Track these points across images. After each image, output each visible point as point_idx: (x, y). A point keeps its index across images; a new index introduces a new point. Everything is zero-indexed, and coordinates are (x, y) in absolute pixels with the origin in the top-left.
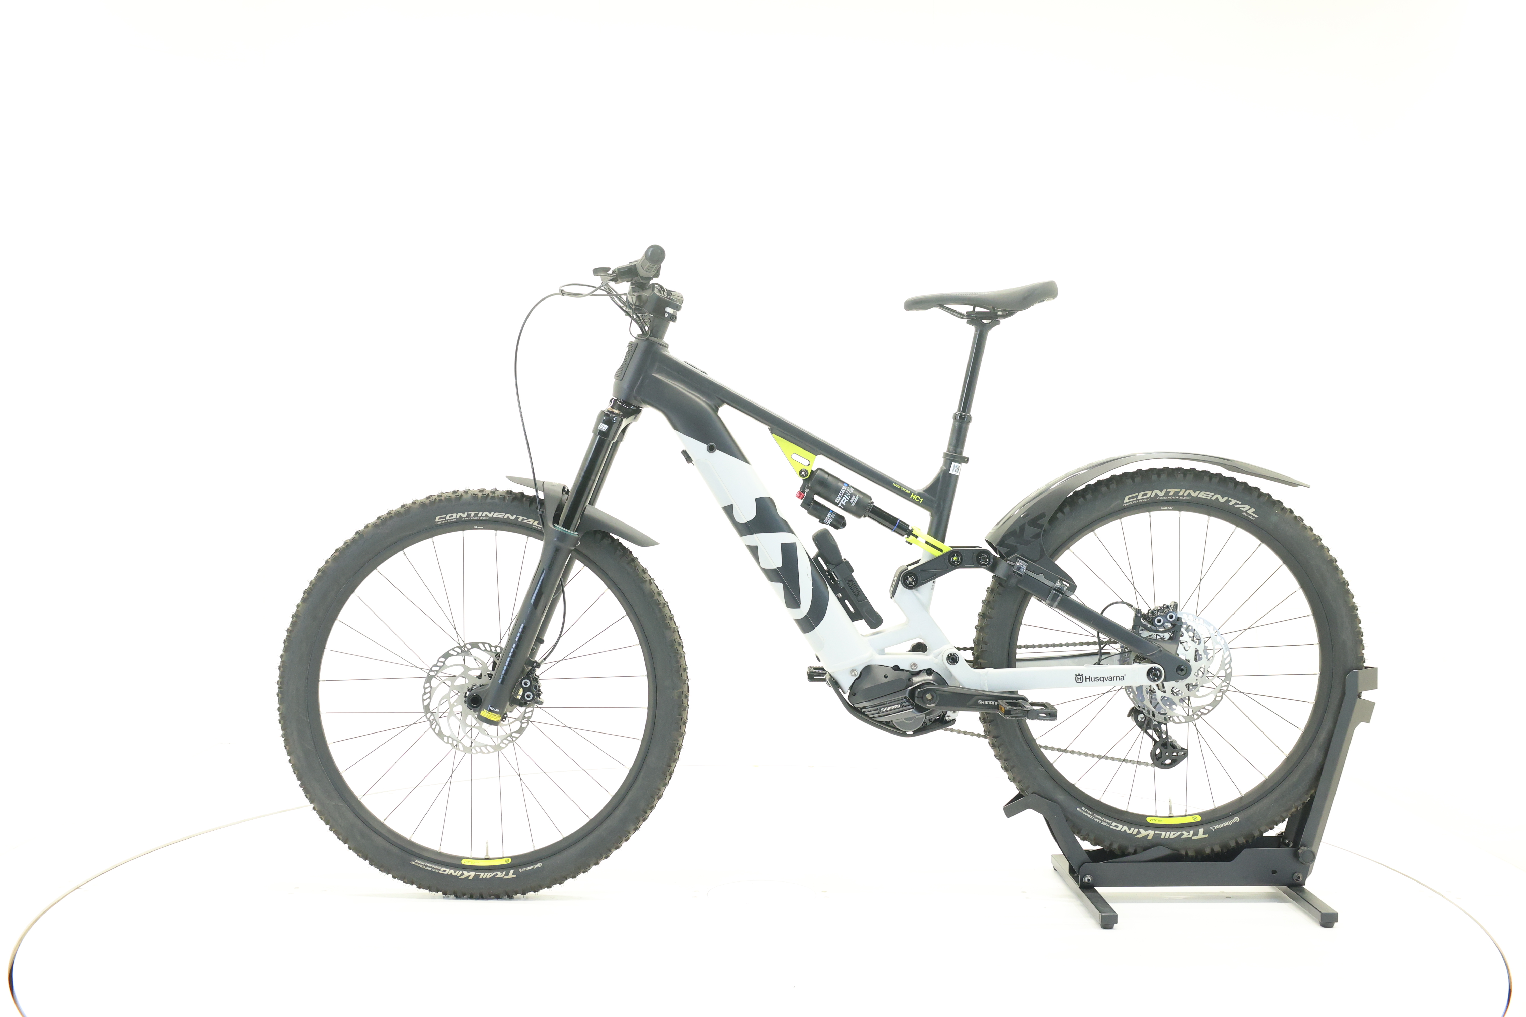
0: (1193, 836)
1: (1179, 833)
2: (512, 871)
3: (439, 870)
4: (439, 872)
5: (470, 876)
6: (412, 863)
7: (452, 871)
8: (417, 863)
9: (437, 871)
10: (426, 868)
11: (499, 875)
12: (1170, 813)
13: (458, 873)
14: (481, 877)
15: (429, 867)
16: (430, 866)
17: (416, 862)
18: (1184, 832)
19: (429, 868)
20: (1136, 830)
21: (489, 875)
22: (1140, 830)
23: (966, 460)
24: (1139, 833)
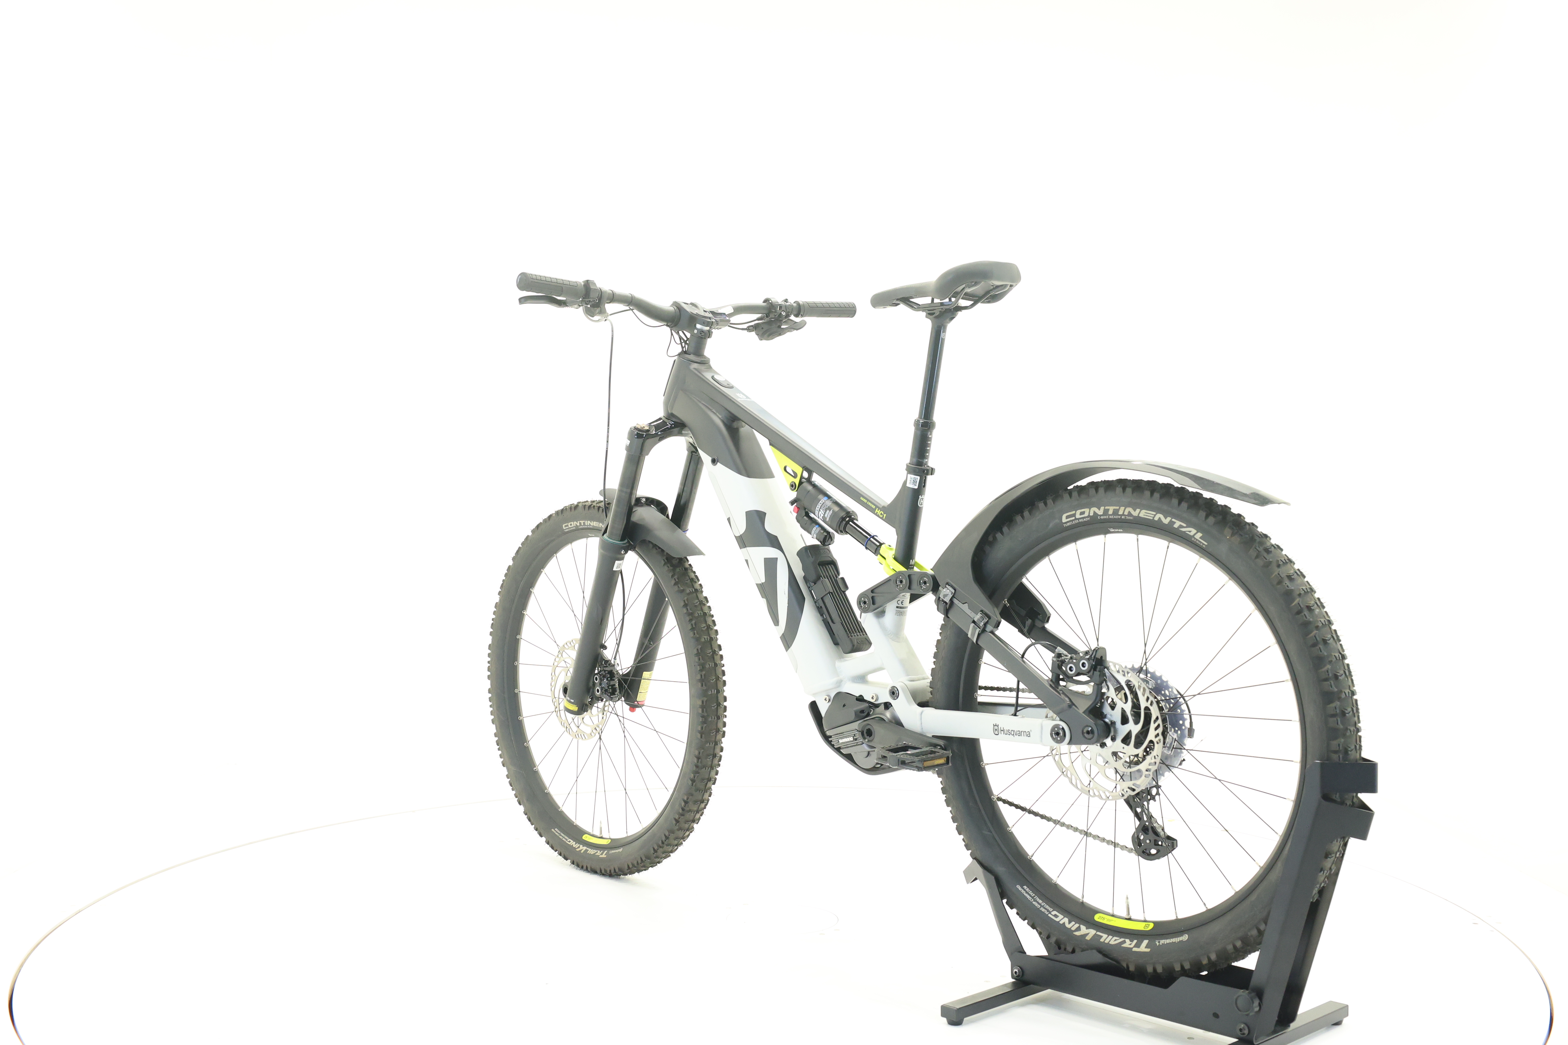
0: (1134, 947)
1: (1122, 939)
4: (567, 842)
6: (553, 830)
7: (574, 843)
8: (556, 831)
9: (566, 840)
10: (560, 837)
11: (598, 853)
12: (1126, 914)
13: (576, 846)
14: (590, 851)
15: (562, 835)
18: (1128, 941)
20: (1077, 925)
21: (593, 852)
22: (1081, 926)
23: (930, 472)
24: (1078, 929)
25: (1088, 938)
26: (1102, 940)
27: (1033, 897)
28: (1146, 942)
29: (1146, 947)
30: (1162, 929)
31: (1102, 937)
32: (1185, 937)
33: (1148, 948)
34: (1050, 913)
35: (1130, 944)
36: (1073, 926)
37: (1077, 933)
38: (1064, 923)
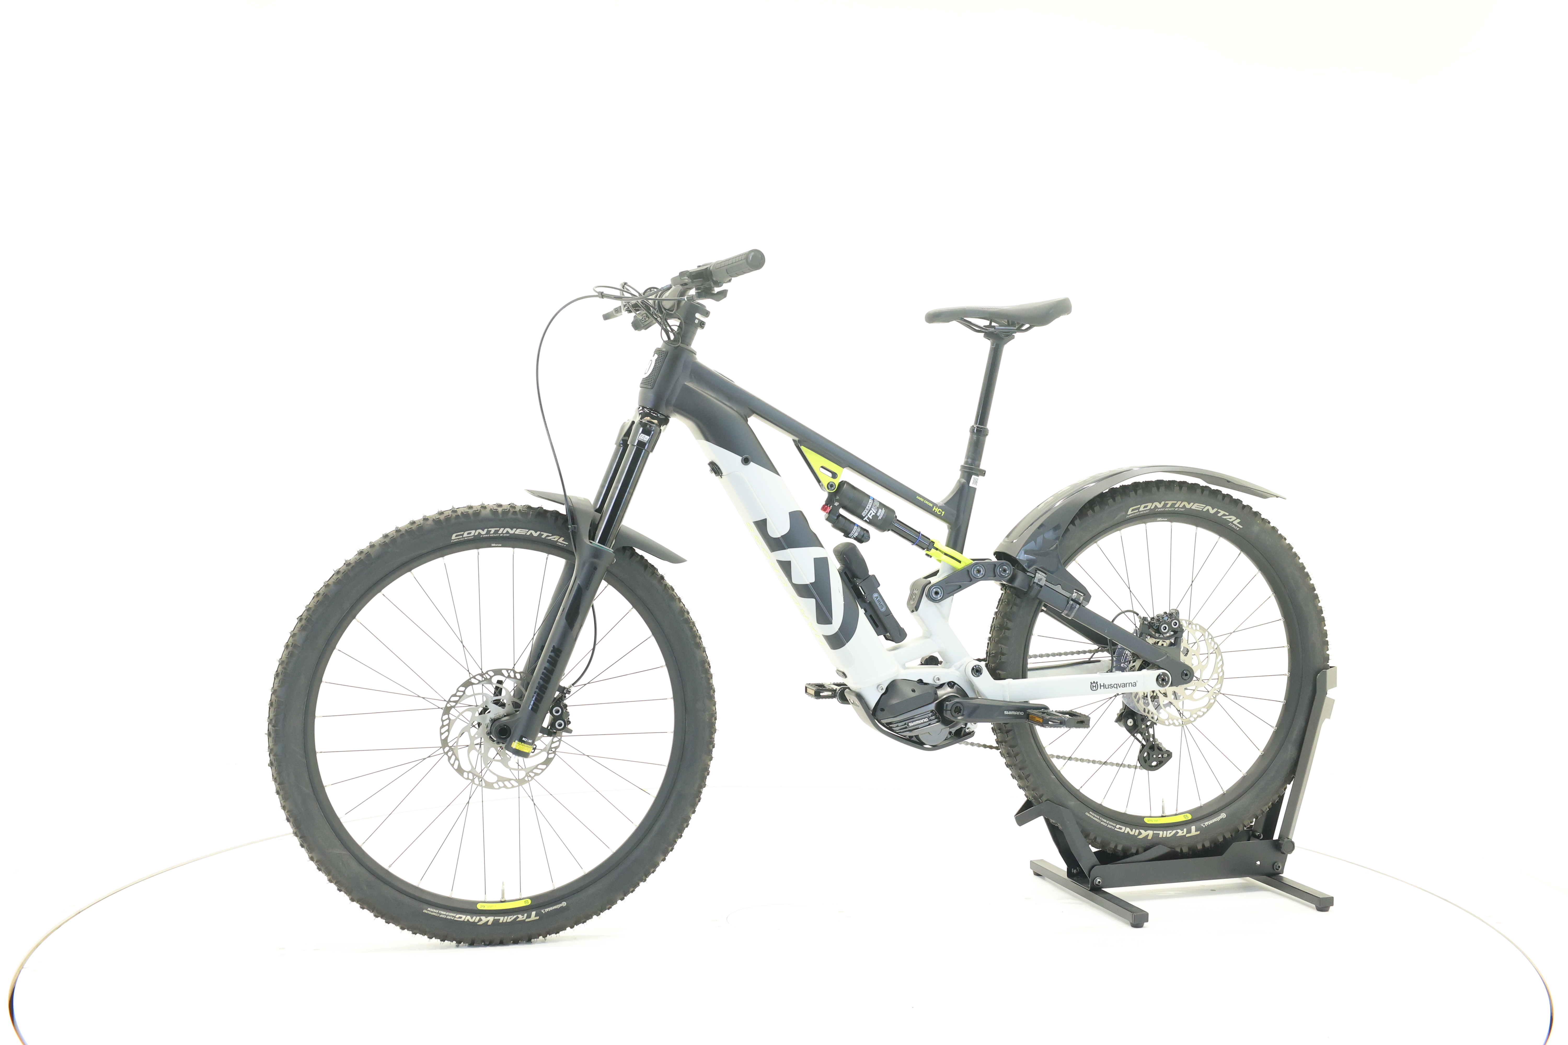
1: (1174, 832)
2: (534, 913)
3: (455, 917)
4: (455, 919)
5: (488, 921)
6: (425, 911)
7: (469, 917)
8: (430, 911)
9: (453, 918)
10: (441, 916)
11: (521, 917)
12: (1163, 813)
13: (475, 919)
14: (501, 921)
15: (442, 914)
16: (445, 913)
17: (428, 910)
18: (1179, 831)
19: (443, 916)
20: (1138, 831)
21: (509, 919)
22: (1140, 831)
23: (983, 473)
24: (1140, 833)
25: (1150, 838)
26: (1160, 836)
27: (1099, 819)
28: (1193, 828)
29: (1196, 831)
30: (1199, 815)
31: (1159, 834)
32: (1223, 815)
33: (1198, 831)
34: (1115, 827)
35: (1183, 833)
36: (1134, 832)
37: (1140, 837)
38: (1128, 832)
